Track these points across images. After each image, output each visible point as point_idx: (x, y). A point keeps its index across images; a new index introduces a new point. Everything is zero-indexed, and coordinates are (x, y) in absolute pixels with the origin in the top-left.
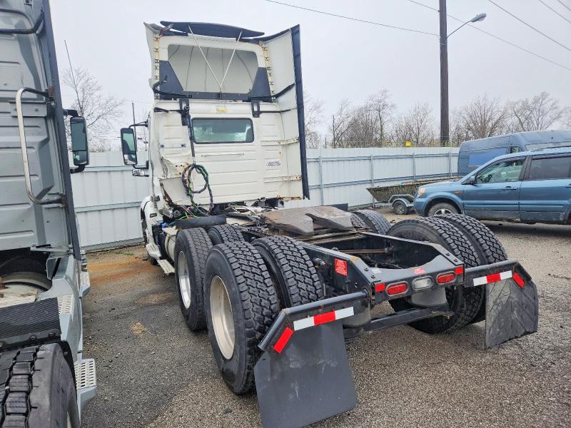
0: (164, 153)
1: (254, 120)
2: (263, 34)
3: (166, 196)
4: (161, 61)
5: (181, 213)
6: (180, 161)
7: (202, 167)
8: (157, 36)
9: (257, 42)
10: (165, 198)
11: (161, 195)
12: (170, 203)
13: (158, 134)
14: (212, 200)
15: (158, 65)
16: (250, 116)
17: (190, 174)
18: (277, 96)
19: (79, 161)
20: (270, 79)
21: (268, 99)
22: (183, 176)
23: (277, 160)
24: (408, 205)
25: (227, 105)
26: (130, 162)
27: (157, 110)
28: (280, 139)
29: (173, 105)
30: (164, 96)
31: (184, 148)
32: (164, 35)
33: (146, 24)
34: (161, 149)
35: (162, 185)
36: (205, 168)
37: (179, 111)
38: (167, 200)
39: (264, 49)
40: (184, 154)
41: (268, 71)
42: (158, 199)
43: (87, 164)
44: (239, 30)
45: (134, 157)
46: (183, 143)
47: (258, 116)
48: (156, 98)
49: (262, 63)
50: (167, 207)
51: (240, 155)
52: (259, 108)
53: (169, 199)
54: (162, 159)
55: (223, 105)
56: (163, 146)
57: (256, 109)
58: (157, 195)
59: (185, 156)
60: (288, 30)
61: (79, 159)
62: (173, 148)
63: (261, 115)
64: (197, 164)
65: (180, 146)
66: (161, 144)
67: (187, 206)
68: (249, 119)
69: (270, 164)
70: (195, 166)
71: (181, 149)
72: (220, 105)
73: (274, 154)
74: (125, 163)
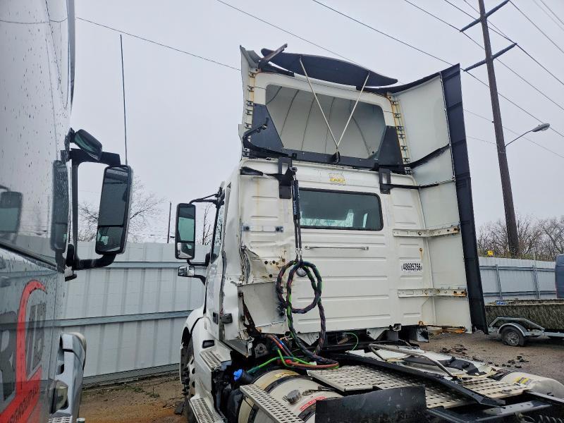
0: (249, 241)
1: (383, 197)
2: (395, 81)
3: (246, 315)
4: (255, 105)
5: (269, 349)
6: (272, 254)
7: (312, 266)
8: (254, 71)
9: (383, 93)
10: (242, 319)
11: (235, 312)
12: (251, 330)
13: (242, 209)
14: (323, 326)
15: (251, 108)
16: (377, 191)
17: (291, 277)
18: (414, 165)
19: (107, 247)
20: (401, 143)
21: (399, 168)
22: (279, 280)
23: (417, 261)
24: (525, 334)
25: (344, 173)
26: (182, 254)
27: (245, 171)
28: (420, 229)
29: (268, 167)
30: (255, 153)
31: (279, 233)
32: (263, 71)
33: (242, 49)
34: (244, 234)
35: (240, 295)
36: (318, 268)
37: (277, 176)
38: (247, 323)
39: (393, 103)
40: (279, 243)
41: (399, 132)
42: (229, 319)
43: (121, 251)
44: (366, 72)
45: (190, 247)
46: (278, 225)
47: (388, 192)
48: (245, 154)
49: (390, 121)
50: (244, 337)
51: (363, 249)
52: (389, 180)
53: (251, 321)
54: (243, 251)
55: (340, 172)
56: (247, 229)
57: (385, 182)
58: (226, 312)
59: (281, 246)
60: (437, 74)
61: (106, 243)
62: (263, 231)
63: (392, 191)
64: (304, 260)
65: (274, 230)
66: (245, 225)
67: (280, 336)
68: (375, 195)
69: (407, 267)
70: (301, 264)
71: (274, 234)
72: (336, 172)
73: (412, 251)
74: (177, 257)
